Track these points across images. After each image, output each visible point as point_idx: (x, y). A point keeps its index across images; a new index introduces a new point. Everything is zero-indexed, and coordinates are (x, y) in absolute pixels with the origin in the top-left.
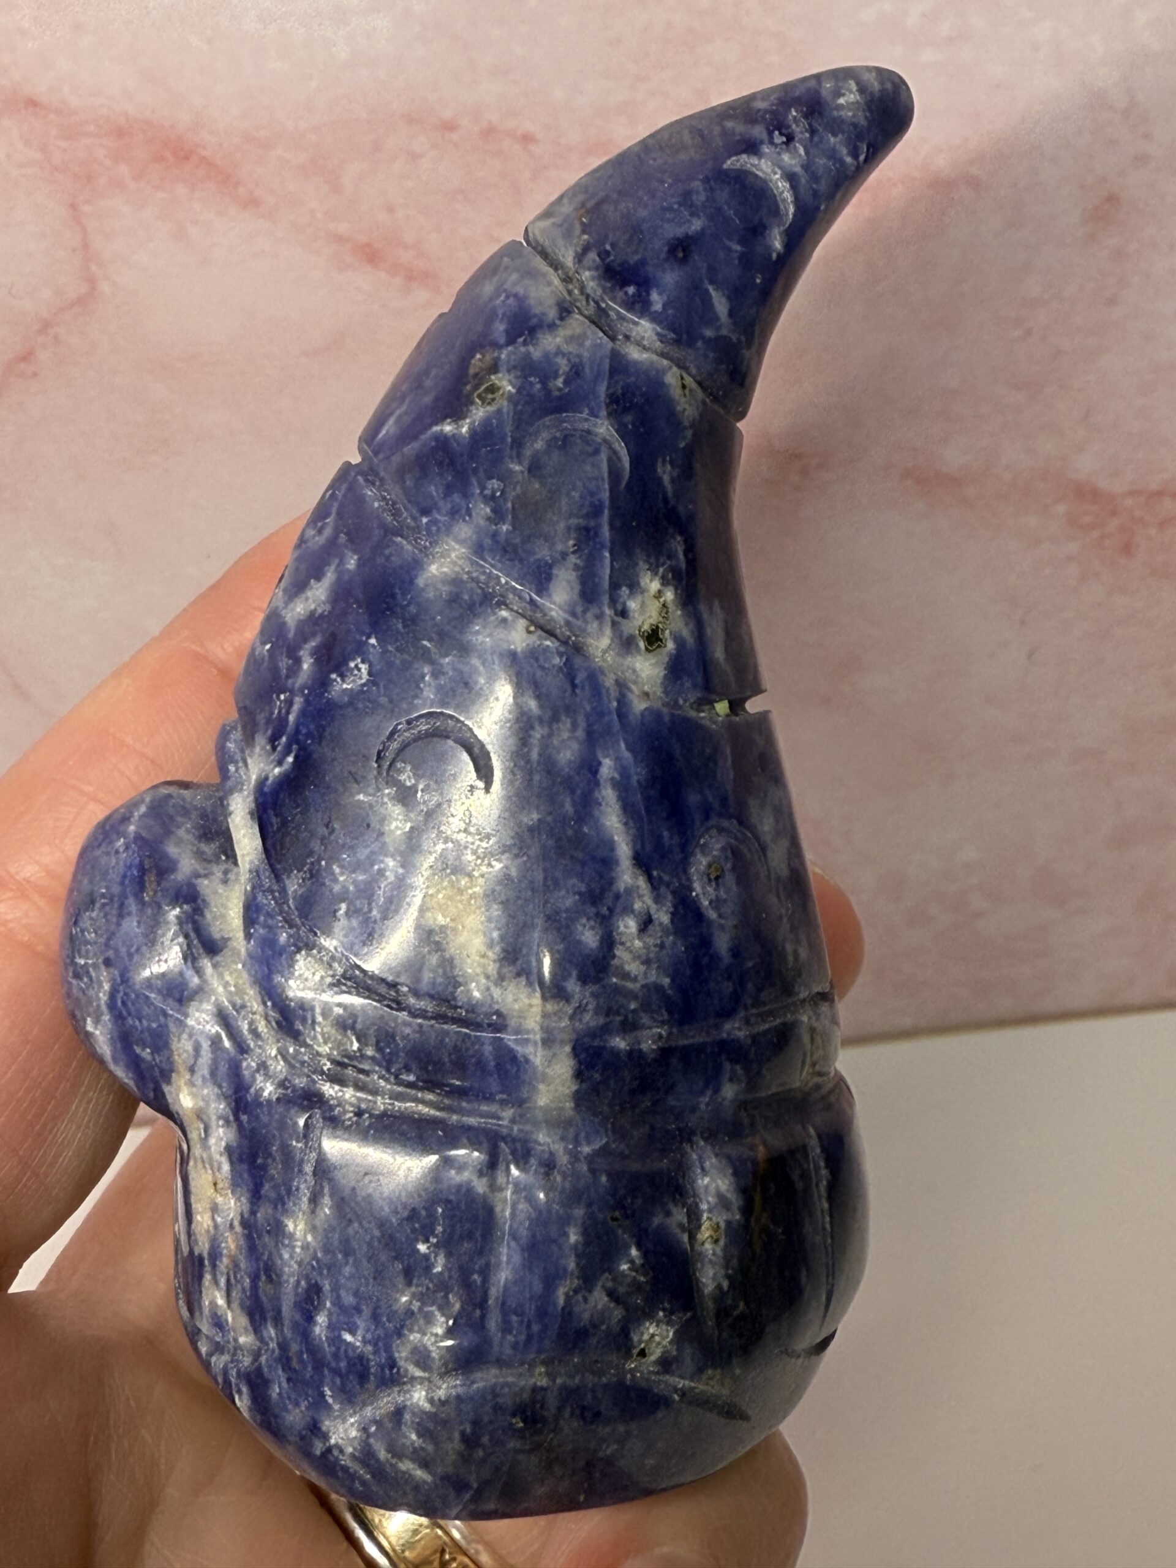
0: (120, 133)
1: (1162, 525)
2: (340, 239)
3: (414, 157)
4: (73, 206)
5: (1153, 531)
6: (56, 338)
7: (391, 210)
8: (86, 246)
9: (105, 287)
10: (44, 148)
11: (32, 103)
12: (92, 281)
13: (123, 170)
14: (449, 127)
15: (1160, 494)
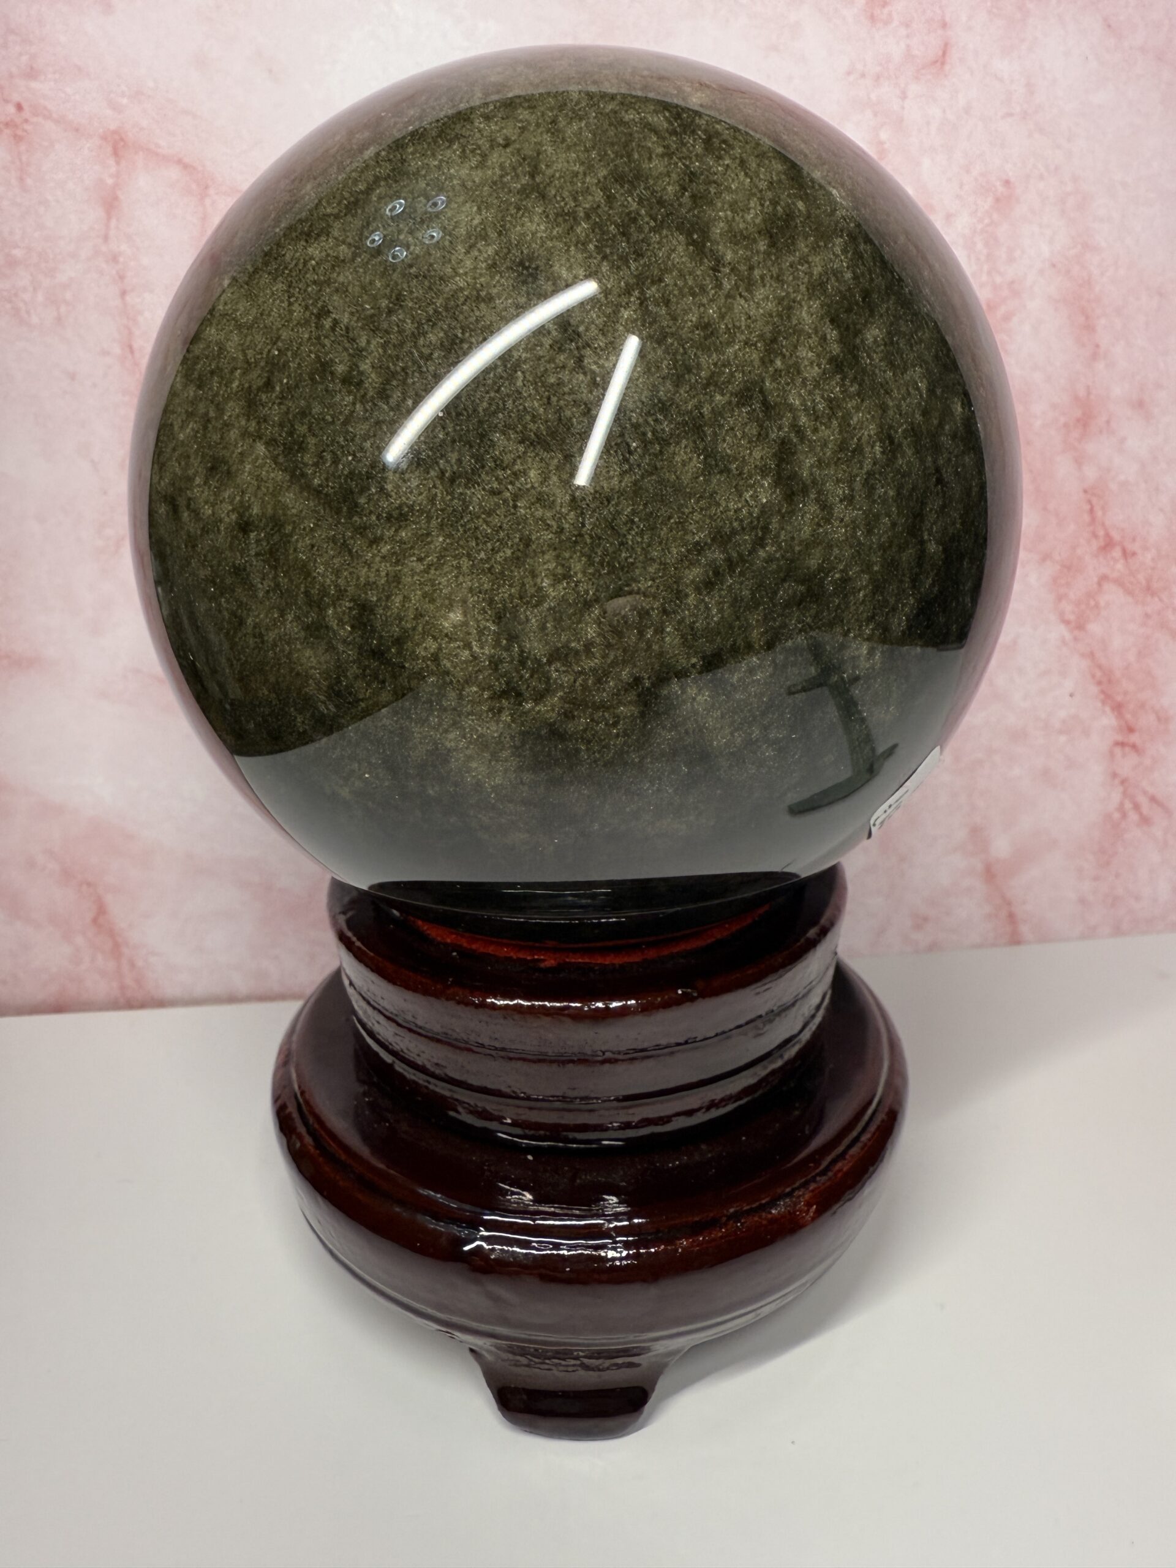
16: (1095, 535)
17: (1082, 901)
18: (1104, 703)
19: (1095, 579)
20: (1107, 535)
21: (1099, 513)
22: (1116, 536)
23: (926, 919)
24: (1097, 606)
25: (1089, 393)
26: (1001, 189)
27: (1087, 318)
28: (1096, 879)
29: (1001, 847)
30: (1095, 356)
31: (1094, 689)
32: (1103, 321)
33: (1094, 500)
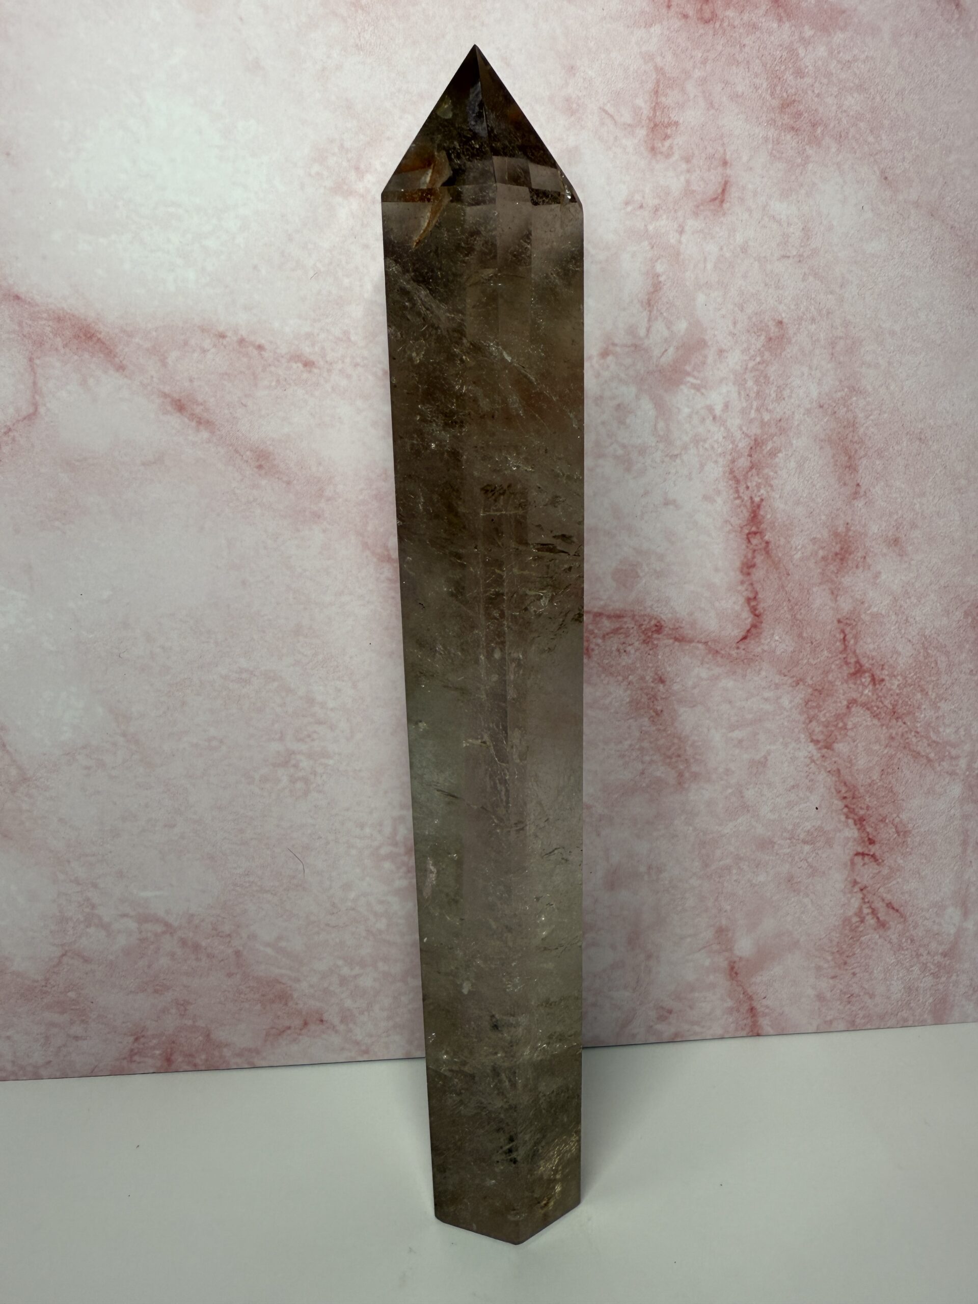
0: (59, 319)
1: (604, 637)
2: (165, 395)
3: (204, 351)
4: (31, 360)
5: (600, 641)
6: (14, 439)
7: (191, 381)
8: (35, 383)
9: (42, 410)
10: (20, 324)
11: (17, 297)
12: (36, 406)
13: (59, 341)
14: (222, 336)
15: (600, 615)
16: (847, 663)
17: (820, 997)
18: (847, 817)
19: (845, 703)
20: (857, 662)
21: (852, 642)
22: (866, 664)
23: (670, 1012)
24: (845, 728)
25: (848, 530)
26: (774, 330)
27: (850, 458)
28: (834, 977)
29: (744, 946)
30: (855, 495)
31: (839, 804)
32: (865, 461)
33: (848, 630)
